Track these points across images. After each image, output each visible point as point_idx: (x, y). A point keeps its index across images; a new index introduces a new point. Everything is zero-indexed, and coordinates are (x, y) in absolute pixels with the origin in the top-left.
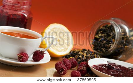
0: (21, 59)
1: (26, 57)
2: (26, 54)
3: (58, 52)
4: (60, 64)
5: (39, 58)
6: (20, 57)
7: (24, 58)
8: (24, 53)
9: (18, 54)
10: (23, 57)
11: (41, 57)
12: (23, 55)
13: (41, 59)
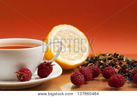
0: (22, 79)
1: (28, 74)
2: (28, 70)
3: (72, 61)
4: (78, 76)
5: (46, 73)
6: (20, 76)
7: (26, 76)
8: (25, 70)
9: (17, 72)
10: (23, 74)
11: (49, 70)
12: (23, 71)
13: (50, 73)
